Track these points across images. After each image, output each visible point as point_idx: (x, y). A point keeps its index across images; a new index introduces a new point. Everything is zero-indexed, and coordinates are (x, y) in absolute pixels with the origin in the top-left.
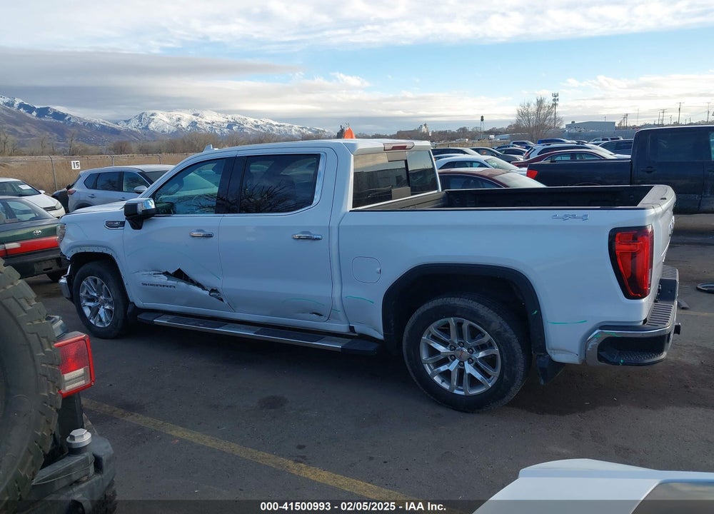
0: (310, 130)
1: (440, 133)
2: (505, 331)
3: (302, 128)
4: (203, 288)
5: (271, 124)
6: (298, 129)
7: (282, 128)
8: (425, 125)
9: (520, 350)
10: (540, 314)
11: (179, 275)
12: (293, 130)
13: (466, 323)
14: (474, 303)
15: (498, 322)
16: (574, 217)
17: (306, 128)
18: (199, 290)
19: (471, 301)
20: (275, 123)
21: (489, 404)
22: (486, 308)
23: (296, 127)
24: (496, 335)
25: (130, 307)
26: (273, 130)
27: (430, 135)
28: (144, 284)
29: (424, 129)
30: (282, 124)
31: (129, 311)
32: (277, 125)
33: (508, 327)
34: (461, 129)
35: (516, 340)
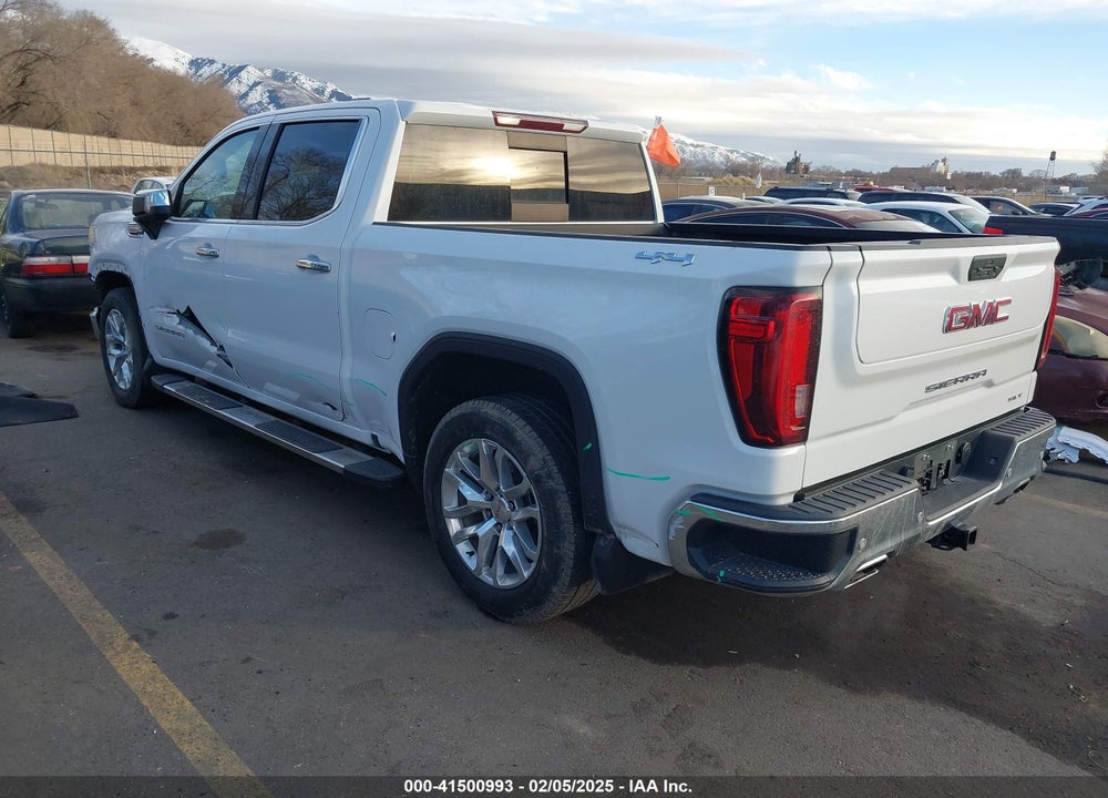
0: (743, 155)
1: (969, 176)
2: (549, 476)
3: (732, 152)
4: (213, 343)
5: (683, 143)
6: (725, 153)
7: (699, 149)
8: (944, 160)
9: (571, 518)
10: (596, 450)
11: (189, 317)
12: (717, 155)
13: (502, 452)
14: (514, 416)
15: (541, 456)
16: (671, 258)
17: (738, 152)
18: (206, 343)
19: (509, 411)
20: (689, 141)
21: (521, 610)
22: (528, 428)
23: (722, 149)
24: (536, 480)
25: (149, 360)
26: (683, 152)
27: (949, 178)
28: (161, 329)
29: (940, 167)
30: (700, 143)
31: (145, 367)
32: (692, 145)
33: (555, 469)
34: (1009, 171)
35: (565, 497)
